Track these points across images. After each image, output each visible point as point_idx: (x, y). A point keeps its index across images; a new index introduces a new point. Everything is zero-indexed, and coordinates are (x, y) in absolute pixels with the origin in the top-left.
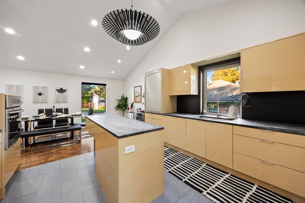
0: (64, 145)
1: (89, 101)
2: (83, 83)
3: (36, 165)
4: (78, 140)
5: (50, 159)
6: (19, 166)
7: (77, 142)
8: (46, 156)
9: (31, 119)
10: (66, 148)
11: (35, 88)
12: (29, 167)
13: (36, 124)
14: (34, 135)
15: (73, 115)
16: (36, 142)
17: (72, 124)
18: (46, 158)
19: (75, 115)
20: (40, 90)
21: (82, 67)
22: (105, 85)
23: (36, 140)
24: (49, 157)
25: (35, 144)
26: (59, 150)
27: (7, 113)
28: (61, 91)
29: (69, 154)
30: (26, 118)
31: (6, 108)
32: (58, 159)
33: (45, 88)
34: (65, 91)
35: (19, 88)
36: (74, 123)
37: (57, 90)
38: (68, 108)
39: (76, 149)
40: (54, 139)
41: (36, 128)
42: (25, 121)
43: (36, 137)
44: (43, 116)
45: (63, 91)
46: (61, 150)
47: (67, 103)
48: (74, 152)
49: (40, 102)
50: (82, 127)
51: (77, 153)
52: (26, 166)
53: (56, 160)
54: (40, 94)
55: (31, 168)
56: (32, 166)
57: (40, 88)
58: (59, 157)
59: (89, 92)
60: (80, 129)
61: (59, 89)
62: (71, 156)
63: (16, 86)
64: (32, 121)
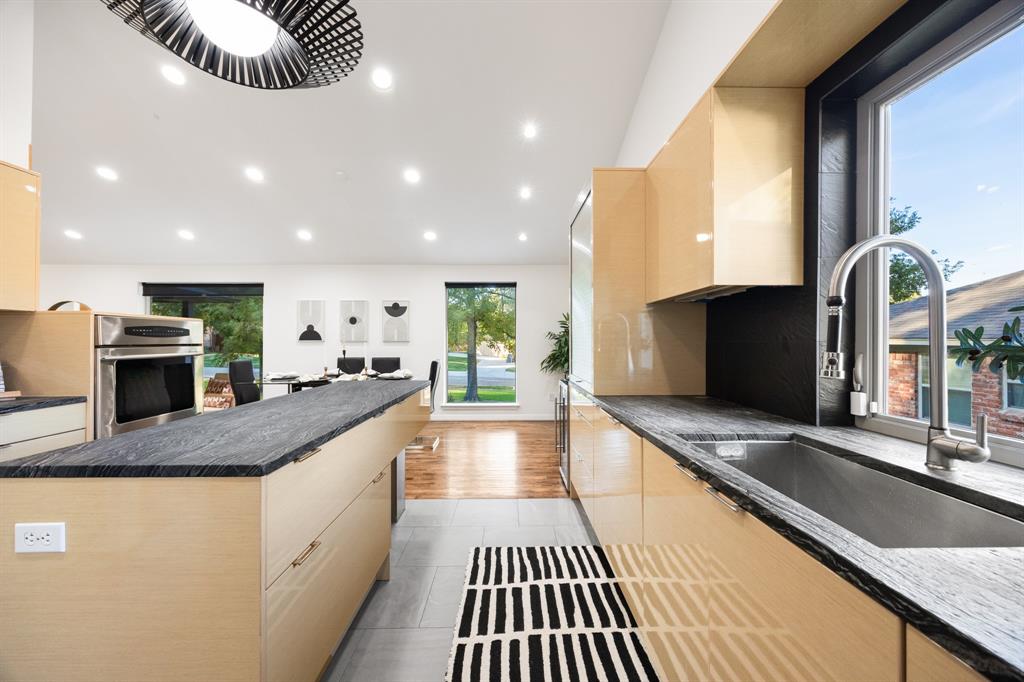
2: (448, 285)
11: (346, 305)
20: (353, 310)
21: (430, 236)
22: (514, 285)
27: (99, 358)
28: (396, 310)
31: (97, 347)
33: (361, 304)
34: (405, 309)
35: (317, 306)
37: (386, 308)
45: (398, 310)
47: (409, 344)
49: (353, 339)
54: (353, 321)
57: (354, 304)
61: (391, 305)
63: (313, 302)
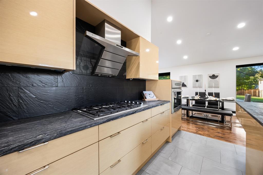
0: (213, 126)
1: (250, 88)
2: (237, 67)
3: (190, 132)
4: (229, 127)
5: (200, 132)
6: (180, 127)
7: (228, 128)
8: (198, 128)
9: (190, 98)
10: (214, 129)
11: (194, 77)
12: (186, 131)
13: (194, 102)
14: (192, 110)
15: (223, 100)
16: (193, 116)
17: (223, 108)
18: (197, 130)
19: (226, 100)
20: (197, 78)
21: (236, 49)
23: (194, 115)
24: (199, 131)
25: (192, 117)
26: (209, 129)
27: (173, 91)
29: (216, 136)
30: (187, 98)
31: (172, 88)
32: (206, 136)
33: (200, 76)
34: (217, 76)
35: (185, 77)
36: (224, 108)
37: (210, 77)
38: (219, 93)
39: (225, 134)
40: (206, 118)
41: (193, 105)
42: (187, 99)
43: (194, 112)
44: (197, 97)
45: (214, 77)
46: (210, 129)
47: (219, 88)
48: (223, 137)
49: (197, 86)
50: (233, 114)
51: (225, 139)
52: (185, 130)
53: (204, 136)
54: (197, 81)
55: (187, 132)
56: (187, 131)
57: (197, 76)
58: (207, 134)
59: (252, 77)
60: (231, 115)
61: (212, 75)
62: (219, 139)
63: (184, 76)
64: (190, 100)
